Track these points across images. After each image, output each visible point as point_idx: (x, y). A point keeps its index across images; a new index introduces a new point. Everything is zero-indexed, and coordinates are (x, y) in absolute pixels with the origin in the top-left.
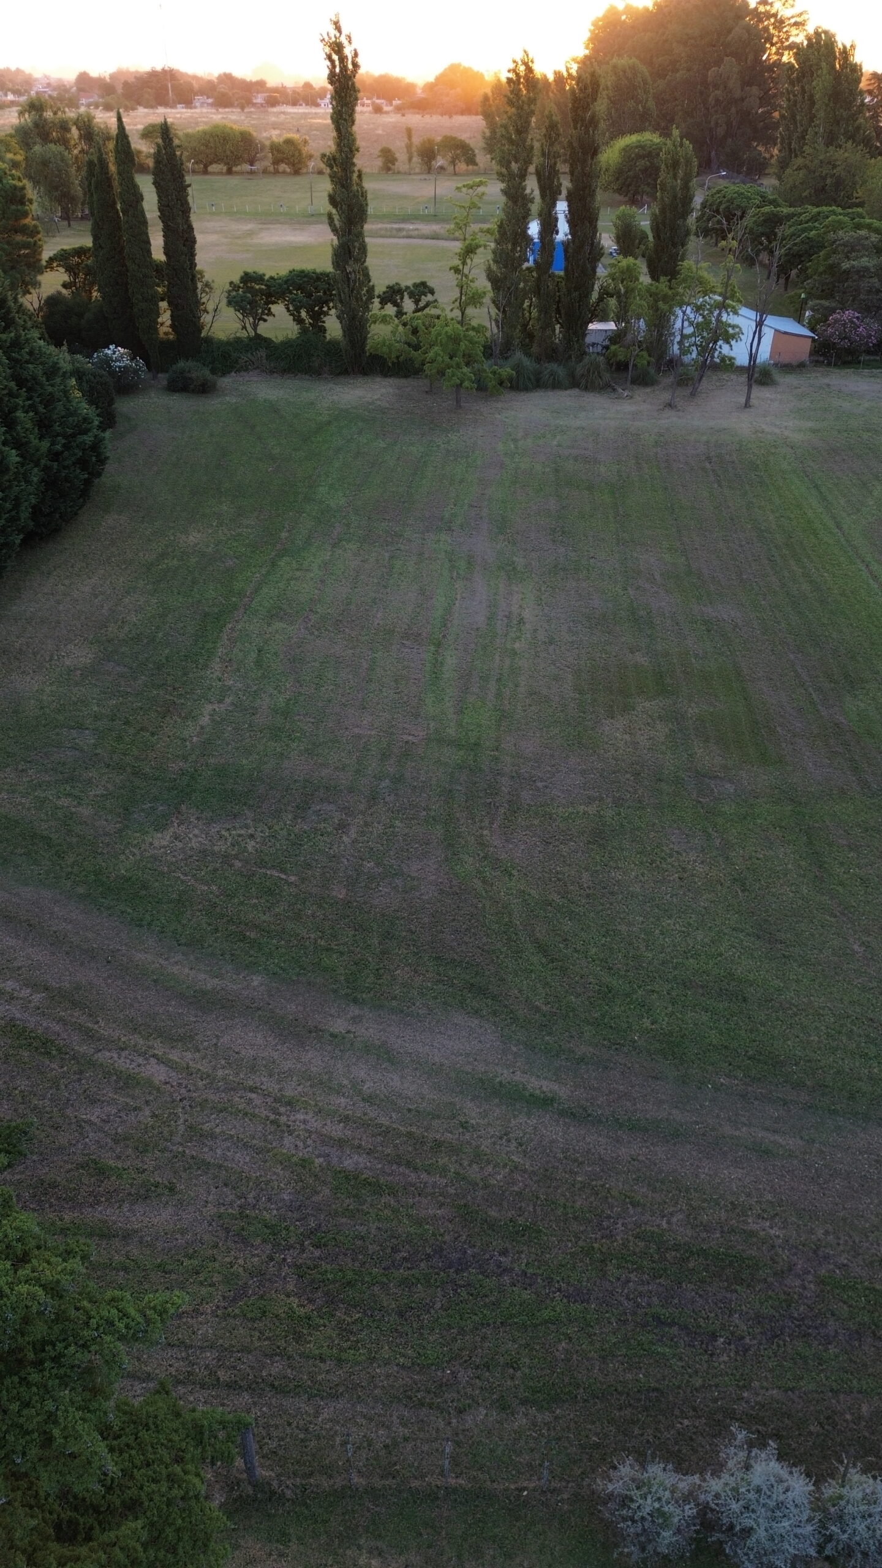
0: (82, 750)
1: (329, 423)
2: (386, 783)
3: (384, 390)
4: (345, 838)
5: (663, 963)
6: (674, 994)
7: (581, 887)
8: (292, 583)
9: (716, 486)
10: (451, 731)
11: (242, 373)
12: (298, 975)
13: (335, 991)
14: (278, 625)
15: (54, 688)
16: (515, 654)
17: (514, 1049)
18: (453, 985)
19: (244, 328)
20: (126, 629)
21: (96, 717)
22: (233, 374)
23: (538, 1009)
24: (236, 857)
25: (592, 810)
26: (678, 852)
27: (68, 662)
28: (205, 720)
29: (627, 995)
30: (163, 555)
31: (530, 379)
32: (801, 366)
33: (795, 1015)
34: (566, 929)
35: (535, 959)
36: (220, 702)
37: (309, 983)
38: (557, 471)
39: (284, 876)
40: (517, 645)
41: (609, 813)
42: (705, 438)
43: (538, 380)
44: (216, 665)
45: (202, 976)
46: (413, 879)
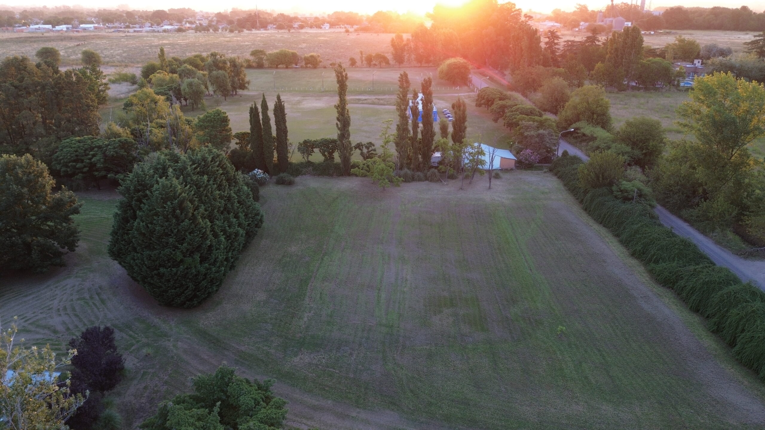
0: (268, 331)
1: (337, 198)
2: (364, 340)
3: (356, 183)
4: (352, 358)
5: (447, 395)
6: (449, 404)
7: (424, 372)
8: (329, 267)
9: (476, 224)
10: (384, 321)
11: (304, 176)
12: (341, 400)
13: (352, 405)
14: (326, 284)
15: (255, 309)
16: (404, 293)
17: (403, 420)
18: (386, 402)
19: (304, 158)
20: (276, 286)
21: (271, 319)
22: (300, 176)
23: (410, 409)
24: (320, 365)
25: (428, 347)
26: (454, 361)
27: (258, 299)
28: (306, 319)
29: (436, 404)
30: (283, 256)
31: (410, 178)
32: (512, 169)
33: (483, 409)
34: (419, 385)
35: (410, 394)
36: (310, 312)
37: (344, 402)
38: (420, 218)
39: (334, 371)
40: (405, 290)
41: (433, 348)
42: (473, 203)
43: (413, 178)
44: (307, 299)
45: (314, 401)
46: (373, 371)
